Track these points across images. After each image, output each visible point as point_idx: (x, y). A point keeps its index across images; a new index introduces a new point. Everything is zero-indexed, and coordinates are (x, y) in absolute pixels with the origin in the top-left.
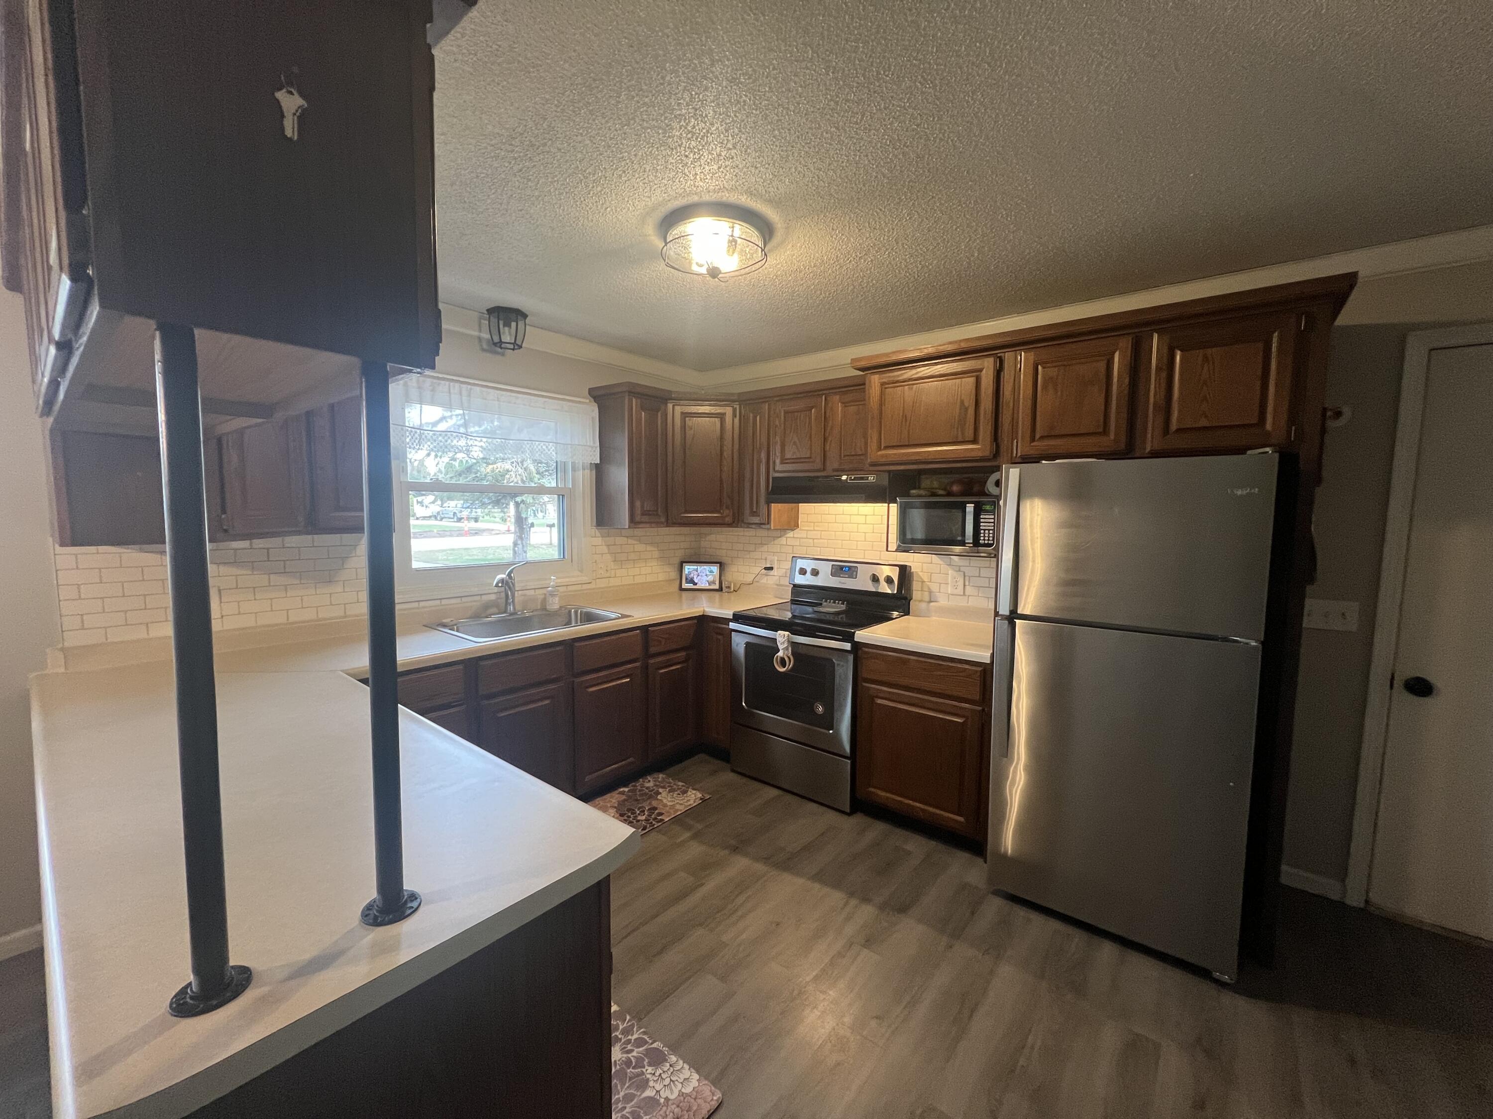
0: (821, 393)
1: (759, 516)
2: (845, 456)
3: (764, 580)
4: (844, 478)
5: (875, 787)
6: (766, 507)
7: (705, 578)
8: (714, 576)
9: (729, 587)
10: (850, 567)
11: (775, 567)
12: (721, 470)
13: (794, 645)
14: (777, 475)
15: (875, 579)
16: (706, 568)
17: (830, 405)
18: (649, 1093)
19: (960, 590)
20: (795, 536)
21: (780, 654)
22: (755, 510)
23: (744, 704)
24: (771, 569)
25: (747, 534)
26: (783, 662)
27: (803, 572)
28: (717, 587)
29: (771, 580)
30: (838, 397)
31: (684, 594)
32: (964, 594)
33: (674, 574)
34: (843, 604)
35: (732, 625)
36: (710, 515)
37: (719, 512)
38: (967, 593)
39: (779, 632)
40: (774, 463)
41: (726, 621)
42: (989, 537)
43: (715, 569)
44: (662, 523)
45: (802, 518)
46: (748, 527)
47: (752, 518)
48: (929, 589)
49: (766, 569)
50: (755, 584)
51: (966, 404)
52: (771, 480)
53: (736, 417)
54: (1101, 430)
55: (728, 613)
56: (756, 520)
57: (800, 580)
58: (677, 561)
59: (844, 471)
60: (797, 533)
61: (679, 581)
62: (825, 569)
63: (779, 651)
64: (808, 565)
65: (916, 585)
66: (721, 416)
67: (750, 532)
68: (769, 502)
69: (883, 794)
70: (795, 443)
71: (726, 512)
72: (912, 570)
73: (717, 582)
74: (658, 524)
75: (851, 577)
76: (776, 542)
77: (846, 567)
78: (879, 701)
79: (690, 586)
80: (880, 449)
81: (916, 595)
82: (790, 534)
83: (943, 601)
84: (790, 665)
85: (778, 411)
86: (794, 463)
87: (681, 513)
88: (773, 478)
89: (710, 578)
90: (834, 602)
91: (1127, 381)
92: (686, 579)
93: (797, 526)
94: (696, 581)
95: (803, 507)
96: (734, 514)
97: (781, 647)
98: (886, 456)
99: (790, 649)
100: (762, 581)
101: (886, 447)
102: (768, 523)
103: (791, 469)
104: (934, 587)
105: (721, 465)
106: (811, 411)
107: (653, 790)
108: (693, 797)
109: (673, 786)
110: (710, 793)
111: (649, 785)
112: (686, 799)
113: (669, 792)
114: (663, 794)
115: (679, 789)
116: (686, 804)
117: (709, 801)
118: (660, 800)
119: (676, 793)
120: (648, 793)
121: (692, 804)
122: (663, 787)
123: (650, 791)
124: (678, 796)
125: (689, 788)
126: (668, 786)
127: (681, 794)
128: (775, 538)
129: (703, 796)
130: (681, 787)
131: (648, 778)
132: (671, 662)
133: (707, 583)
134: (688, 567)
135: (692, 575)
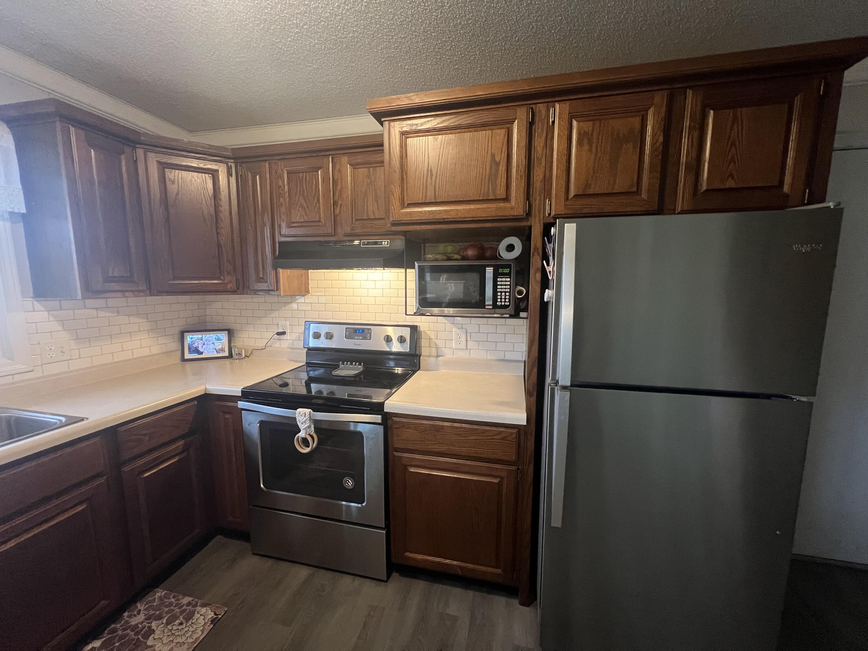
0: (328, 153)
1: (266, 282)
2: (356, 220)
3: (277, 345)
4: (356, 242)
5: (411, 552)
6: (273, 273)
7: (212, 346)
8: (223, 344)
9: (240, 354)
10: (363, 330)
11: (288, 331)
12: (218, 233)
13: (317, 423)
14: (283, 239)
15: (388, 339)
16: (212, 336)
17: (338, 167)
19: (463, 346)
20: (306, 301)
21: (302, 434)
22: (261, 276)
23: (262, 486)
24: (284, 333)
25: (255, 300)
26: (305, 442)
27: (317, 336)
28: (226, 354)
29: (285, 343)
30: (346, 158)
31: (188, 365)
32: (467, 349)
33: (175, 345)
34: (360, 364)
35: (241, 404)
36: (208, 282)
37: (219, 279)
38: (468, 348)
39: (299, 410)
40: (280, 226)
41: (234, 399)
42: (505, 299)
43: (224, 336)
44: (142, 291)
45: (312, 284)
46: (255, 294)
47: (259, 284)
48: (436, 344)
49: (279, 334)
50: (268, 349)
51: (497, 159)
52: (277, 245)
53: (231, 175)
54: (634, 189)
55: (236, 390)
56: (263, 286)
57: (313, 343)
58: (177, 330)
59: (358, 236)
60: (308, 299)
61: (179, 352)
62: (339, 332)
63: (299, 431)
64: (324, 329)
65: (424, 343)
66: (214, 174)
67: (260, 299)
68: (275, 268)
69: (420, 557)
70: (302, 206)
71: (228, 278)
72: (421, 329)
73: (227, 349)
74: (137, 293)
75: (365, 338)
76: (287, 308)
77: (359, 329)
78: (412, 470)
79: (196, 356)
80: (403, 207)
81: (425, 351)
82: (301, 300)
83: (448, 355)
84: (312, 445)
85: (280, 171)
86: (299, 227)
87: (169, 281)
88: (280, 243)
89: (218, 346)
90: (351, 364)
91: (661, 139)
92: (189, 349)
93: (308, 292)
94: (201, 350)
95: (313, 274)
96: (237, 280)
97: (302, 427)
98: (411, 213)
99: (313, 426)
100: (274, 346)
101: (410, 205)
102: (277, 290)
103: (299, 233)
104: (440, 343)
105: (217, 228)
106: (318, 171)
107: (144, 627)
108: (201, 621)
109: (173, 610)
110: (225, 604)
111: (138, 620)
112: (191, 629)
113: (168, 624)
114: (157, 632)
115: (182, 613)
116: (190, 640)
117: (222, 619)
118: (151, 646)
119: (178, 621)
120: (133, 640)
121: (199, 637)
122: (159, 618)
123: (137, 634)
124: (180, 627)
125: (196, 606)
126: (167, 613)
127: (184, 621)
128: (286, 303)
129: (215, 614)
130: (185, 607)
131: (138, 605)
132: (161, 460)
133: (215, 351)
134: (191, 336)
135: (196, 345)
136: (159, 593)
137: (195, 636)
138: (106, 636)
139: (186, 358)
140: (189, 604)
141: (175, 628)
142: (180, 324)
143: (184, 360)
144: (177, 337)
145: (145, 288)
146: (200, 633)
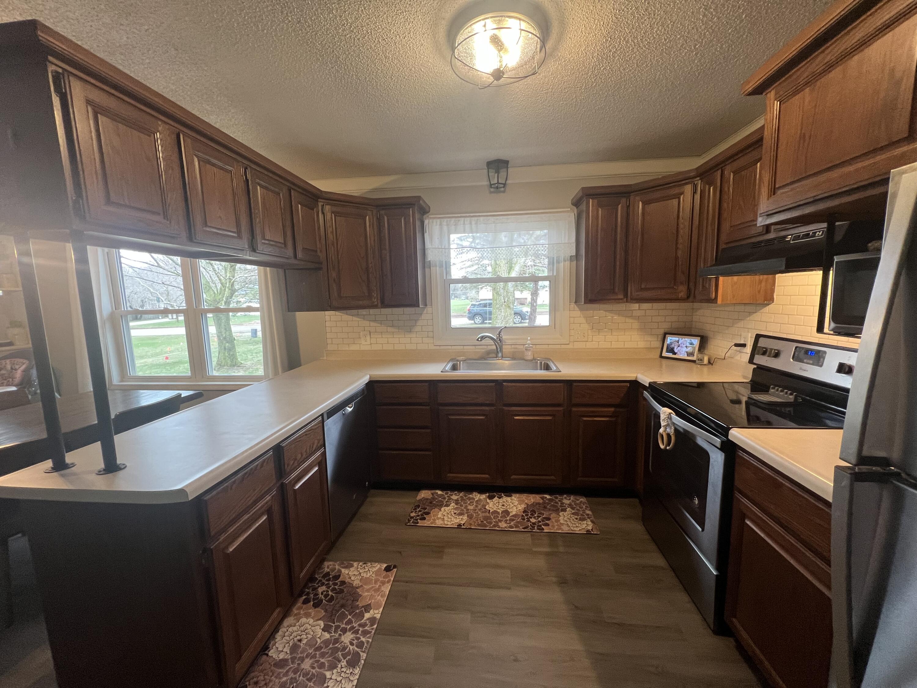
7: (685, 349)
8: (694, 348)
10: (817, 352)
11: (747, 344)
16: (687, 340)
18: (328, 674)
20: (769, 311)
21: (661, 431)
24: (743, 345)
26: (662, 440)
28: (695, 358)
31: (664, 361)
33: (658, 344)
34: (792, 394)
41: (645, 388)
43: (696, 341)
44: (621, 299)
50: (726, 359)
57: (762, 361)
58: (662, 331)
60: (771, 309)
61: (660, 350)
66: (680, 196)
71: (681, 288)
73: (696, 354)
76: (751, 317)
77: (812, 350)
78: (749, 522)
79: (670, 355)
82: (767, 309)
89: (690, 350)
92: (667, 348)
93: (772, 300)
94: (676, 351)
95: (782, 278)
107: (564, 506)
108: (584, 526)
109: (580, 511)
110: (600, 531)
111: (566, 502)
112: (577, 525)
113: (573, 514)
114: (566, 513)
115: (582, 515)
116: (572, 528)
117: (591, 535)
118: (560, 515)
119: (577, 517)
120: (558, 507)
121: (576, 531)
122: (573, 508)
123: (561, 506)
124: (575, 520)
125: (589, 518)
126: (577, 510)
127: (578, 519)
128: (751, 313)
129: (592, 530)
130: (584, 514)
131: (572, 496)
132: (596, 414)
133: (686, 353)
134: (671, 338)
135: (673, 346)
136: (583, 499)
137: (575, 529)
138: (553, 497)
139: (663, 355)
140: (588, 515)
141: (573, 518)
142: (665, 327)
143: (661, 357)
144: (660, 337)
145: (622, 297)
146: (578, 530)
